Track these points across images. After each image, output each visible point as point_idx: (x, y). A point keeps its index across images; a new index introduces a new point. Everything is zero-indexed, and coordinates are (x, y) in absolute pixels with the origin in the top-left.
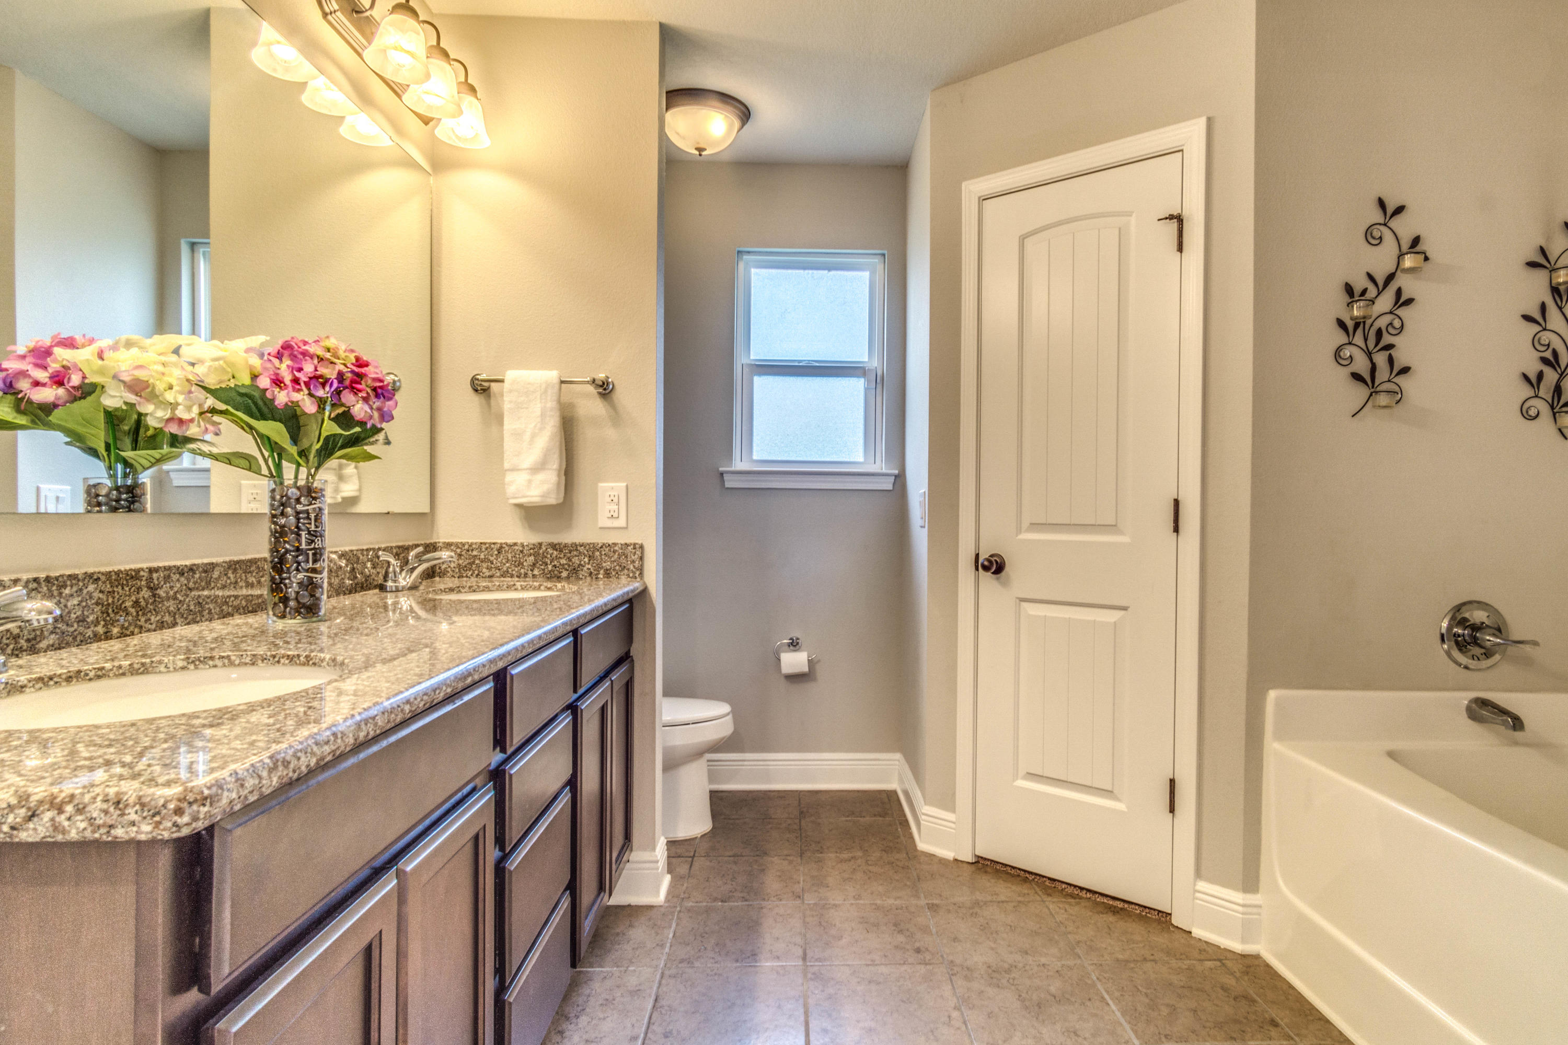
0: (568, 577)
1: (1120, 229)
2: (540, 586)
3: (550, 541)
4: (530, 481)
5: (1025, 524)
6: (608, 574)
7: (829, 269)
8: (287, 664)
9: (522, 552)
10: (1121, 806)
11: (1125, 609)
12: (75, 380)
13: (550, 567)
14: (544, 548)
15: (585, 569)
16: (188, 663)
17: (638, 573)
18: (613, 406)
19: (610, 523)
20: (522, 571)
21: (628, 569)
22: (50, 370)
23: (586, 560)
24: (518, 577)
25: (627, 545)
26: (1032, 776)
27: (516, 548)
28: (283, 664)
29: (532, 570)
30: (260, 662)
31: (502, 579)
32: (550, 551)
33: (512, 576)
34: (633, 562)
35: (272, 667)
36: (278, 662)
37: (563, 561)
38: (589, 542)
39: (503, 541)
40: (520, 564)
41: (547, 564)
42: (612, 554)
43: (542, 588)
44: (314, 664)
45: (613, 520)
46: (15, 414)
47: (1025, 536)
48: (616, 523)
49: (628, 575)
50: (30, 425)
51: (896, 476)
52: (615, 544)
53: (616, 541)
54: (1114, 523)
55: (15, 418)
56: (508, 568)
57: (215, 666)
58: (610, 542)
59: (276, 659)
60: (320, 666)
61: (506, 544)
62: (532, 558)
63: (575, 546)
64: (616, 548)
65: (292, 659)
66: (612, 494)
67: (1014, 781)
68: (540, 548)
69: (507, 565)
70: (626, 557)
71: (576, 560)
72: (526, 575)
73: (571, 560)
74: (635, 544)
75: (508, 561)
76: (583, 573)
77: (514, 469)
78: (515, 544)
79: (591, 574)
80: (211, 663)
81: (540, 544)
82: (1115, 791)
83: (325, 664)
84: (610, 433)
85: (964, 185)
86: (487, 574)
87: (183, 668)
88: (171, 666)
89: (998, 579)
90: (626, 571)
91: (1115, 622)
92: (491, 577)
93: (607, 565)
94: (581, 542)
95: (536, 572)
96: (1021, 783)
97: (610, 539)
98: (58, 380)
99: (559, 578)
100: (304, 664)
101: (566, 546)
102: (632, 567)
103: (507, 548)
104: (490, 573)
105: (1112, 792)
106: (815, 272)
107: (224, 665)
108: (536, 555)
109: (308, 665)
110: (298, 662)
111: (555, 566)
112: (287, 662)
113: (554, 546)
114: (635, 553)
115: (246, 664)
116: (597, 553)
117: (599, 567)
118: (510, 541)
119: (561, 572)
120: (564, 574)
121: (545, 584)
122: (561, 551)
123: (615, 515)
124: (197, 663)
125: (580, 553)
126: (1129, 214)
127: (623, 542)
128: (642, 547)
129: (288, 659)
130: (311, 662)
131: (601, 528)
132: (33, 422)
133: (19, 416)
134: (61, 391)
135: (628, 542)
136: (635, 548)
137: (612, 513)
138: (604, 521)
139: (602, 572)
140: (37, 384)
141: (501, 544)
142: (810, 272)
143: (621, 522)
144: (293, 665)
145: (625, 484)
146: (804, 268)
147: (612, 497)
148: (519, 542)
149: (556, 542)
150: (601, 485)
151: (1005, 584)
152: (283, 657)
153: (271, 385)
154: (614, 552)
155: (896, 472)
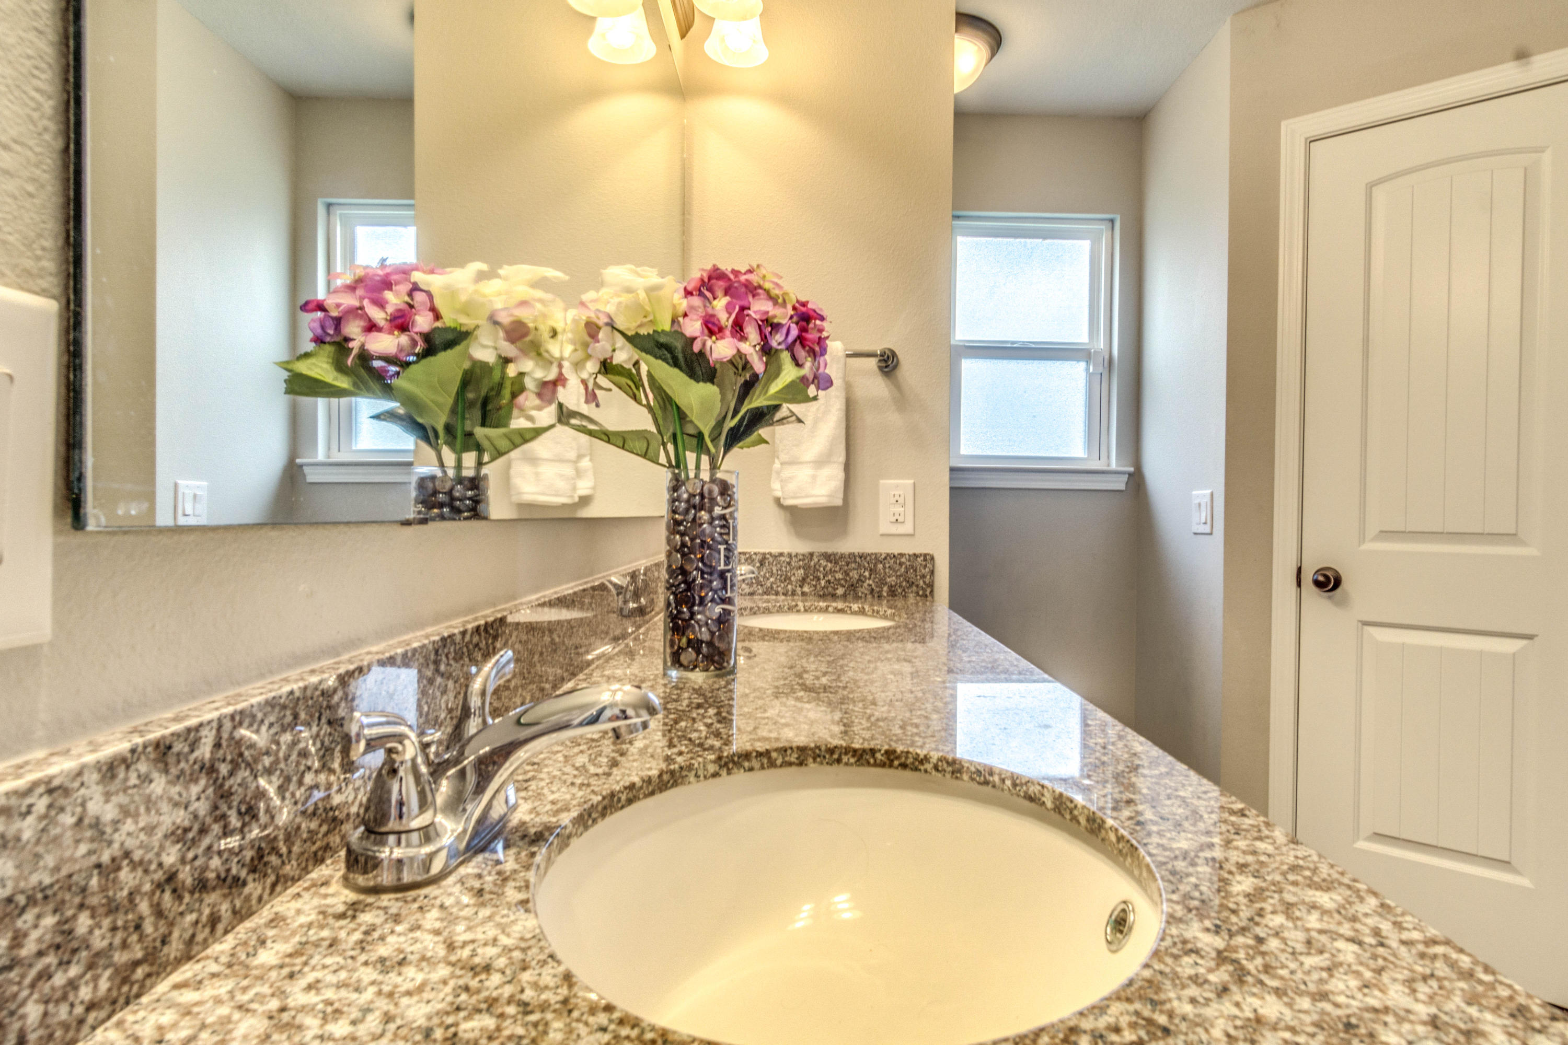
0: (845, 596)
1: (1526, 169)
2: (827, 607)
3: (823, 550)
4: (814, 477)
5: (1372, 531)
6: (892, 593)
7: (1045, 238)
8: (852, 765)
9: (789, 563)
10: (1524, 882)
11: (1530, 637)
12: (423, 322)
13: (823, 583)
14: (816, 559)
15: (865, 585)
16: (721, 767)
17: (929, 590)
18: (898, 387)
19: (894, 529)
20: (790, 587)
21: (917, 586)
22: (390, 309)
23: (867, 574)
24: (785, 594)
25: (916, 556)
26: (1379, 837)
27: (782, 559)
28: (846, 764)
29: (801, 587)
30: (811, 760)
31: (765, 597)
32: (823, 562)
33: (777, 594)
34: (923, 576)
35: (828, 768)
36: (839, 761)
37: (839, 576)
38: (870, 551)
39: (767, 551)
40: (787, 579)
41: (819, 579)
42: (897, 567)
43: (830, 609)
44: (904, 766)
45: (896, 525)
46: (335, 373)
47: (1369, 546)
48: (901, 529)
49: (917, 593)
50: (352, 389)
51: (1130, 475)
52: (902, 555)
53: (903, 552)
54: (1513, 531)
55: (336, 379)
56: (772, 583)
57: (751, 769)
58: (896, 552)
59: (836, 756)
60: (916, 769)
61: (770, 554)
62: (801, 571)
63: (851, 555)
64: (903, 560)
65: (861, 756)
66: (897, 493)
67: (1354, 842)
68: (811, 559)
69: (772, 580)
70: (915, 571)
71: (854, 575)
72: (794, 593)
73: (847, 574)
74: (925, 555)
75: (772, 575)
76: (863, 590)
77: (793, 462)
78: (781, 554)
79: (872, 591)
80: (746, 764)
81: (811, 554)
82: (1513, 862)
83: (929, 766)
84: (894, 418)
85: (1284, 124)
86: (747, 590)
87: (715, 775)
88: (701, 773)
89: (1329, 598)
90: (914, 588)
91: (1514, 654)
92: (751, 594)
93: (892, 580)
94: (861, 551)
95: (806, 589)
96: (1362, 845)
97: (895, 547)
98: (401, 323)
99: (834, 596)
100: (883, 765)
101: (842, 556)
102: (921, 583)
103: (771, 559)
104: (751, 590)
105: (1508, 863)
106: (1028, 241)
107: (762, 768)
108: (806, 568)
109: (891, 766)
110: (872, 761)
111: (829, 582)
112: (852, 760)
113: (828, 557)
114: (925, 566)
115: (790, 764)
116: (880, 566)
117: (882, 582)
118: (775, 551)
119: (835, 589)
120: (840, 591)
121: (834, 604)
122: (836, 563)
123: (901, 519)
124: (731, 766)
125: (859, 565)
126: (1541, 150)
127: (911, 553)
128: (932, 558)
129: (853, 756)
130: (896, 763)
131: (882, 535)
132: (355, 384)
133: (339, 375)
134: (404, 339)
135: (918, 552)
136: (925, 560)
137: (897, 517)
138: (885, 527)
139: (885, 588)
140: (372, 327)
141: (764, 554)
142: (1023, 240)
143: (907, 528)
144: (862, 765)
145: (912, 481)
146: (1015, 236)
147: (897, 498)
148: (786, 551)
149: (830, 551)
150: (882, 482)
151: (1342, 603)
152: (846, 754)
153: (703, 333)
154: (901, 564)
155: (1132, 469)
